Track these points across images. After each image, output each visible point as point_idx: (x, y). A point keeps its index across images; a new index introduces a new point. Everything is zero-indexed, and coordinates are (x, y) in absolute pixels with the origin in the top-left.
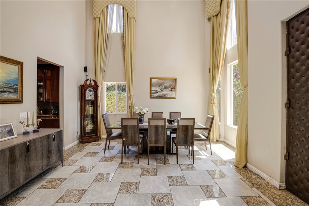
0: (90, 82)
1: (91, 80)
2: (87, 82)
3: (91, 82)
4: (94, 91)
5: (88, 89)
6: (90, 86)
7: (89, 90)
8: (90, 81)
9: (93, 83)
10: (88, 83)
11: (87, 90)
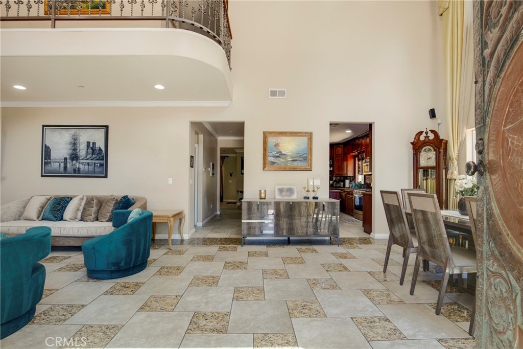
0: (425, 135)
1: (428, 131)
2: (421, 136)
3: (428, 135)
4: (434, 151)
5: (424, 148)
6: (427, 142)
7: (425, 150)
8: (427, 133)
9: (432, 136)
10: (422, 138)
11: (422, 150)
